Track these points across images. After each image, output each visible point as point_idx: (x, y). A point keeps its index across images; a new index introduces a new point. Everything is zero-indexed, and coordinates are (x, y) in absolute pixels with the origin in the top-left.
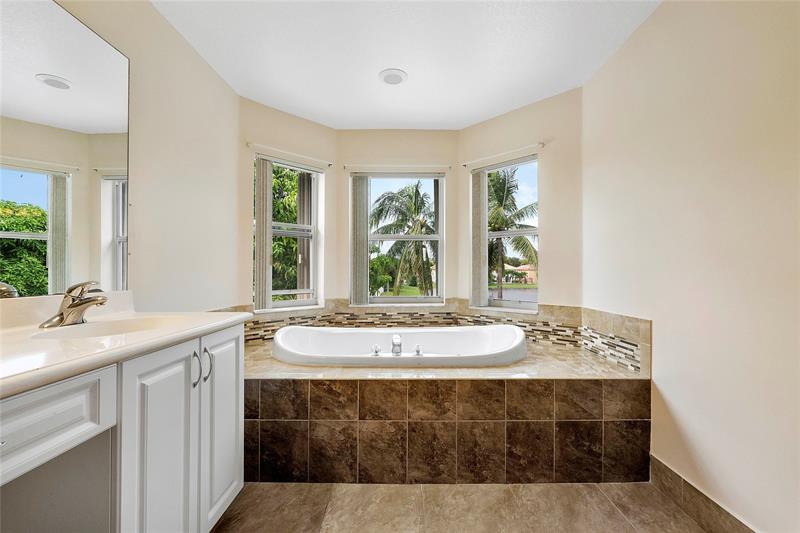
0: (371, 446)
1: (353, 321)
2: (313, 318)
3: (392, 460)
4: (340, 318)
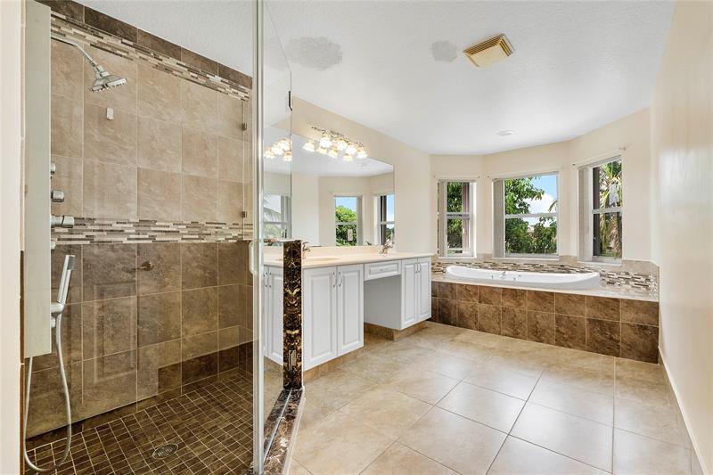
0: (484, 315)
1: (494, 266)
2: (470, 264)
3: (494, 323)
4: (486, 265)
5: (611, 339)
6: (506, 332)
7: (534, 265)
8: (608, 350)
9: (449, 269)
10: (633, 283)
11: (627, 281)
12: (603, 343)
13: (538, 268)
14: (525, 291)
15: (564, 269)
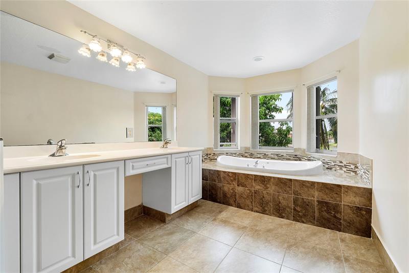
0: (241, 196)
1: (251, 156)
2: (235, 154)
3: (248, 202)
4: (246, 154)
5: (335, 217)
6: (256, 209)
7: (277, 155)
8: (332, 226)
9: (219, 159)
10: (345, 169)
11: (341, 167)
12: (328, 220)
13: (280, 157)
14: (271, 177)
15: (297, 158)
